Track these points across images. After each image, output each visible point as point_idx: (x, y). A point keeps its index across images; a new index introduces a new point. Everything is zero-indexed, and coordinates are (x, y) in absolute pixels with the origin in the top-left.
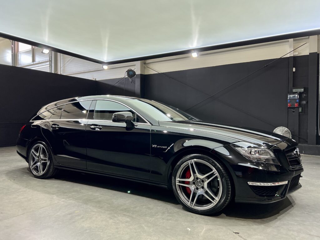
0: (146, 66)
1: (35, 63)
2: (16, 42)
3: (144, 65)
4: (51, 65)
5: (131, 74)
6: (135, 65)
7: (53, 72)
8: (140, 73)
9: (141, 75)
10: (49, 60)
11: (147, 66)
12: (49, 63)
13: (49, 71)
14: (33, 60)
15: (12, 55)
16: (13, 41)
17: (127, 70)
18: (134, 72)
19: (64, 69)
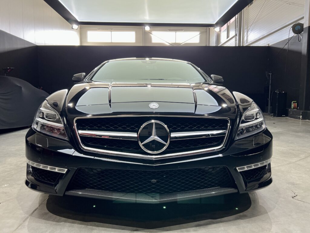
1: (228, 39)
4: (236, 39)
7: (237, 45)
8: (308, 26)
10: (235, 34)
14: (228, 37)
17: (292, 26)
18: (302, 25)
19: (247, 40)
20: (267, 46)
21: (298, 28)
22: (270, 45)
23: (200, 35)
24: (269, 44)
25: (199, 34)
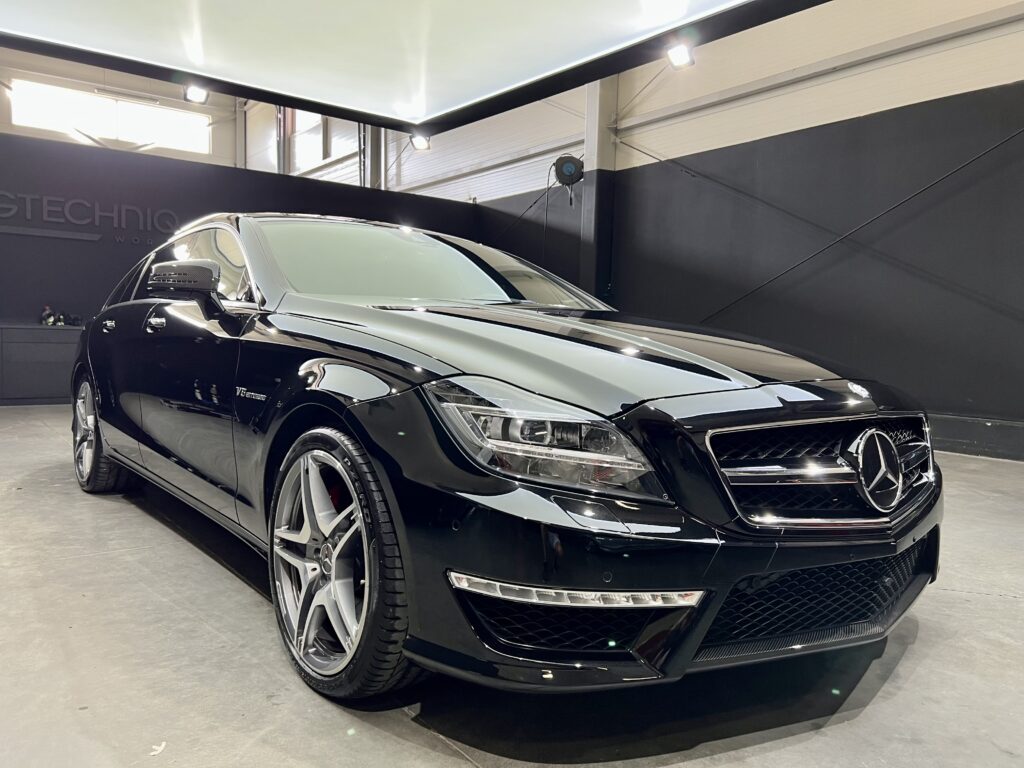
0: (618, 141)
1: (328, 161)
2: (289, 110)
3: (613, 137)
4: (362, 164)
5: (569, 171)
6: (582, 142)
7: (368, 185)
8: (595, 168)
9: (601, 173)
10: (357, 150)
11: (624, 140)
12: (357, 159)
13: (357, 184)
14: (326, 154)
15: (279, 143)
16: (282, 108)
17: (555, 161)
18: (579, 164)
19: (398, 174)
20: (471, 202)
21: (569, 169)
22: (478, 201)
23: (213, 130)
24: (475, 199)
25: (210, 125)
